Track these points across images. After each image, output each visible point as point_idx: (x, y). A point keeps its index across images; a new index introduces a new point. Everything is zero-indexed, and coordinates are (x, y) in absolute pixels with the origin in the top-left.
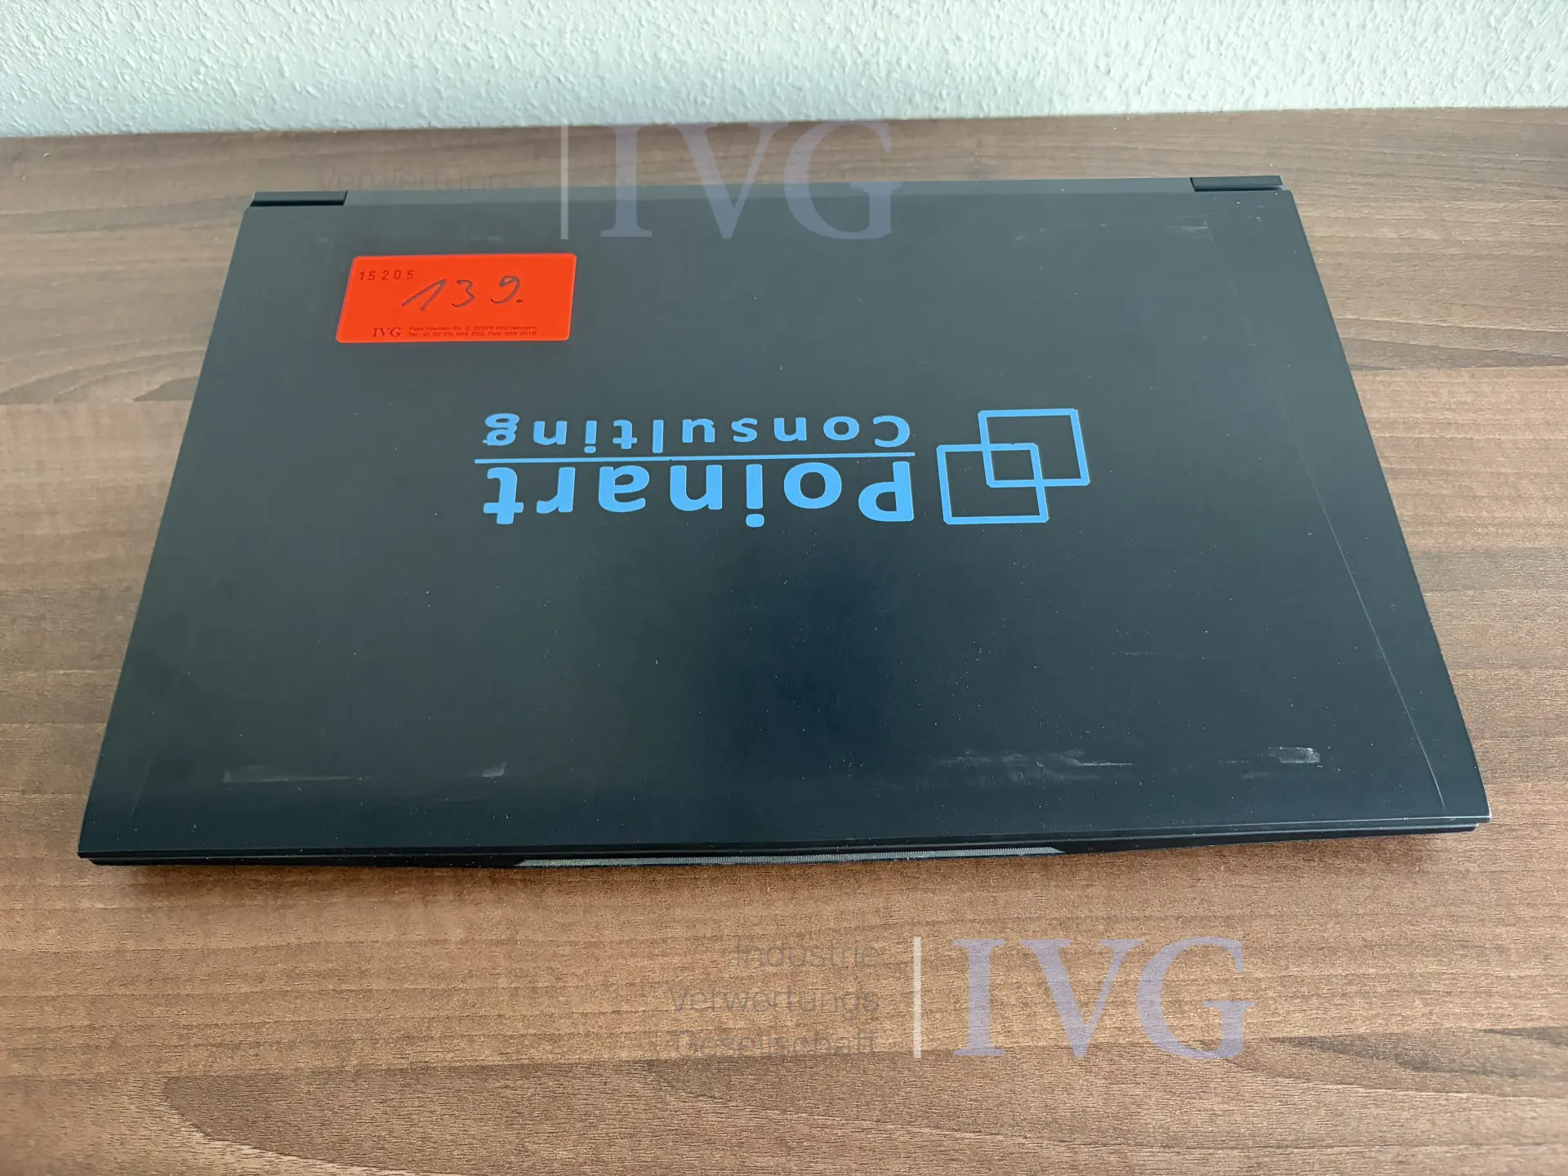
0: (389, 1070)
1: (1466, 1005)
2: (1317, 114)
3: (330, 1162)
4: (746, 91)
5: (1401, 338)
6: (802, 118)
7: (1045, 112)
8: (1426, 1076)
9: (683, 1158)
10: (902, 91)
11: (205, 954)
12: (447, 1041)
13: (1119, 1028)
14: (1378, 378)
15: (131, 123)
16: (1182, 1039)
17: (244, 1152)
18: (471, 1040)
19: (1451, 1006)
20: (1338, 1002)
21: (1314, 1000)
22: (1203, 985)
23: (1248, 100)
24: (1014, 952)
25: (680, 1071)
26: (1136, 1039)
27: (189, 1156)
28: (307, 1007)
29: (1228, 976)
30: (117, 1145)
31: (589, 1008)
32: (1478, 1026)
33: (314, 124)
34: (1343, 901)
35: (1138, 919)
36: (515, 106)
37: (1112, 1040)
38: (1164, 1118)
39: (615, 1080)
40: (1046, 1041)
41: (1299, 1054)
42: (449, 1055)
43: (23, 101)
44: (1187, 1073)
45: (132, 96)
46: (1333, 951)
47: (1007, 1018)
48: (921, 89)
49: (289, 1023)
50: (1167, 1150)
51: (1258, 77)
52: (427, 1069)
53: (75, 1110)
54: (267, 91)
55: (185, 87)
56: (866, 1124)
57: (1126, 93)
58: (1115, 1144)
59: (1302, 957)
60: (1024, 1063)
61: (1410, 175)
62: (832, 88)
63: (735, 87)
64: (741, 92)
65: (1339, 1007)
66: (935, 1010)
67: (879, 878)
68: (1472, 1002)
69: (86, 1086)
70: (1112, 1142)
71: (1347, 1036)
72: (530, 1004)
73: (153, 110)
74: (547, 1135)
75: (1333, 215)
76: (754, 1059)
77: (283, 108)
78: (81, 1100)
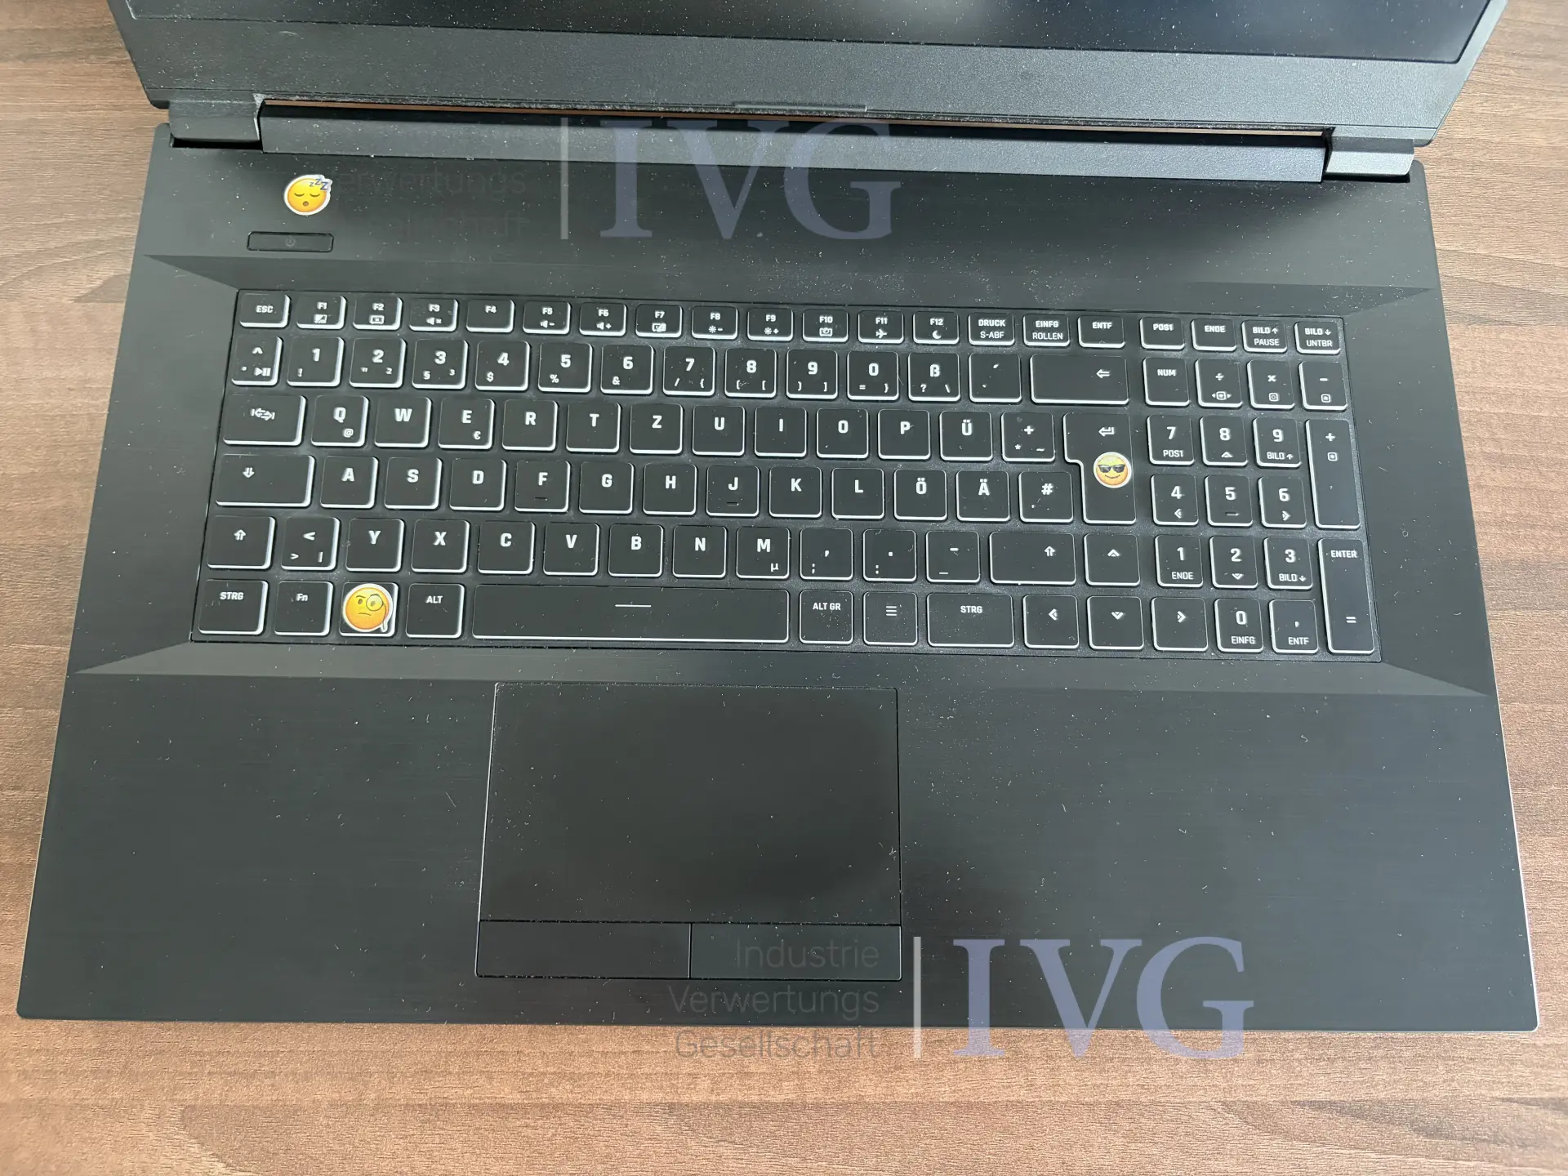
0: (407, 1105)
1: (1486, 1073)
5: (1534, 284)
8: (1438, 1143)
12: (465, 1077)
14: (1502, 336)
16: (1203, 1099)
18: (491, 1078)
19: (1473, 1073)
21: (1340, 1064)
26: (1158, 1097)
31: (611, 1046)
32: (1497, 1094)
39: (636, 1123)
41: (1317, 1118)
47: (1031, 1071)
52: (446, 1106)
65: (1364, 1071)
68: (1494, 1070)
69: (101, 1112)
71: (1367, 1100)
76: (776, 1105)
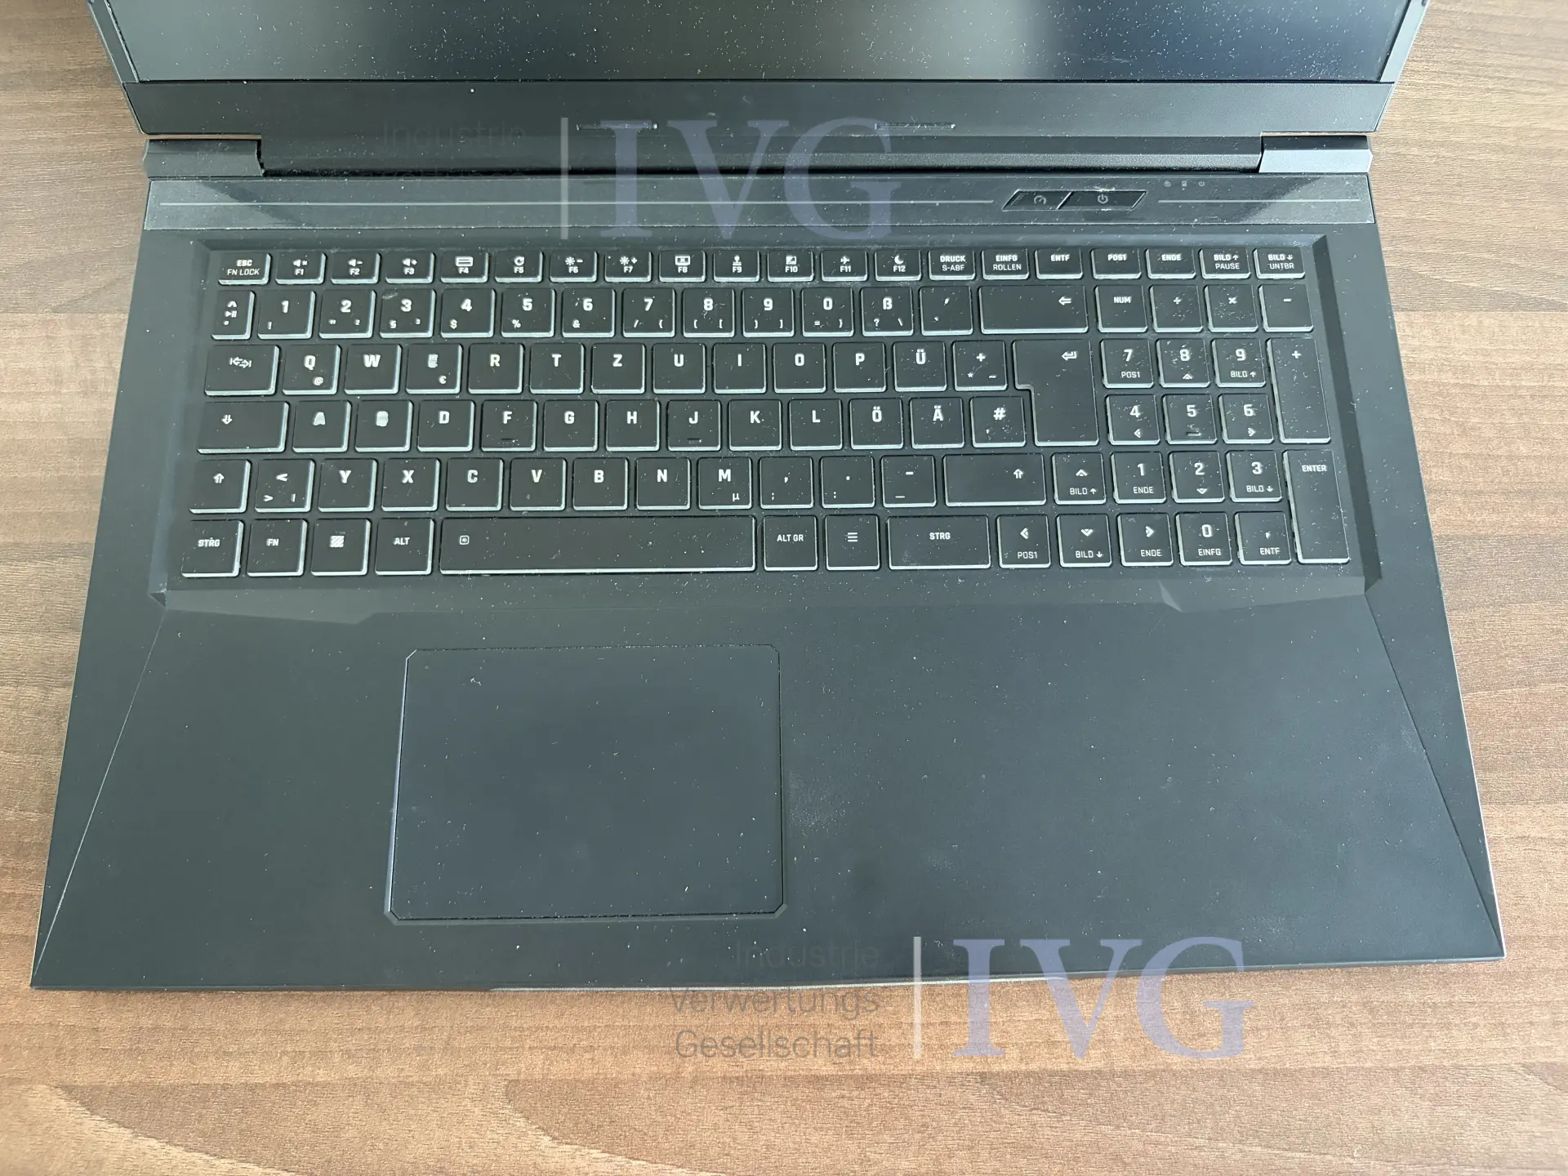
3: (680, 1167)
13: (1444, 1051)
17: (593, 1156)
22: (1526, 1007)
25: (1012, 1084)
27: (539, 1160)
28: (636, 1012)
29: (1550, 998)
30: (466, 1148)
37: (1437, 1063)
40: (1372, 1062)
42: (783, 1064)
44: (1508, 1095)
49: (620, 1028)
50: (1488, 1170)
53: (419, 1112)
56: (1200, 1142)
58: (1438, 1165)
60: (1350, 1083)
66: (1260, 1027)
70: (1436, 1162)
74: (888, 1145)
78: (422, 1103)
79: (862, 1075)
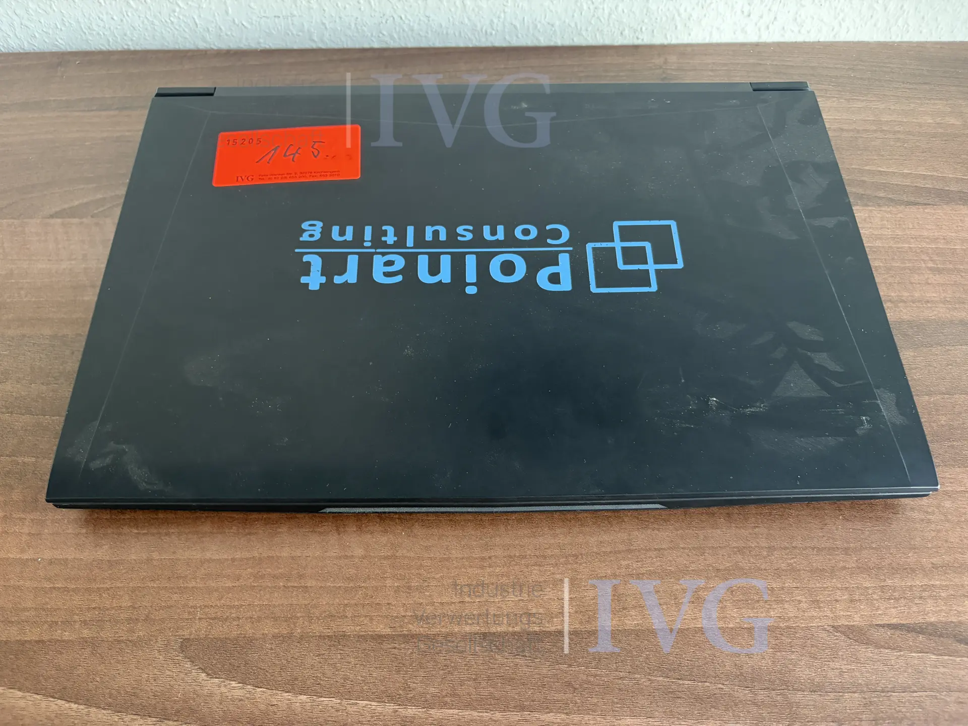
0: (320, 636)
2: (880, 44)
3: (287, 692)
4: (518, 26)
5: (939, 185)
6: (552, 44)
7: (707, 41)
9: (508, 693)
10: (617, 27)
11: (202, 562)
12: (356, 619)
13: (780, 617)
14: (926, 211)
15: (130, 43)
16: (820, 624)
17: (232, 685)
18: (371, 619)
20: (917, 602)
21: (902, 601)
22: (832, 591)
23: (836, 34)
24: (711, 568)
26: (791, 624)
27: (198, 688)
28: (268, 596)
29: (847, 585)
30: (152, 681)
31: (445, 599)
33: (245, 45)
34: (918, 539)
35: (788, 548)
36: (372, 35)
38: (810, 673)
41: (893, 635)
42: (358, 628)
43: (63, 28)
44: (824, 645)
45: (133, 27)
46: (913, 570)
48: (629, 26)
49: (257, 606)
50: (813, 693)
51: (843, 20)
52: (344, 636)
53: (125, 659)
54: (216, 23)
55: (166, 21)
56: (623, 674)
57: (759, 30)
59: (893, 574)
61: (939, 84)
62: (573, 25)
63: (512, 24)
64: (515, 27)
65: (918, 605)
67: (623, 521)
69: (130, 644)
70: (779, 688)
71: (923, 623)
72: (407, 597)
73: (144, 34)
74: (422, 678)
75: (893, 107)
77: (227, 35)
79: (408, 635)
